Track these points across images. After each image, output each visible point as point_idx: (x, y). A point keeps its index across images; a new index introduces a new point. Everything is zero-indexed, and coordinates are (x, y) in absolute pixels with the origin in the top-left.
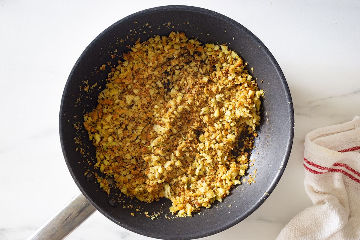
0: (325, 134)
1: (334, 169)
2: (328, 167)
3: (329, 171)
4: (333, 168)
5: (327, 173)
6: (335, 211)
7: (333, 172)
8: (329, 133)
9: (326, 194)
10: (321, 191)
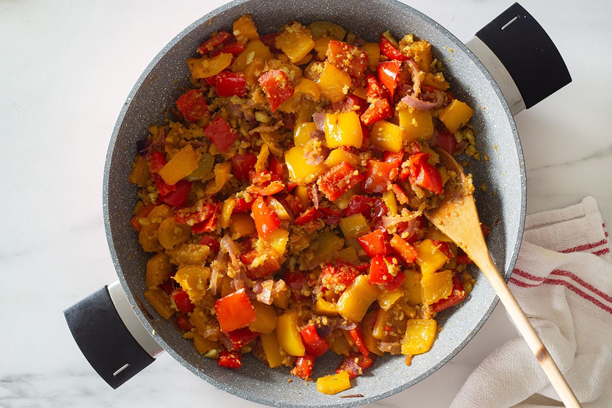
0: (537, 224)
1: (551, 280)
2: (543, 277)
3: (544, 283)
4: (551, 278)
5: (542, 287)
6: (553, 346)
7: (550, 285)
8: (544, 223)
9: (540, 319)
10: (531, 314)
